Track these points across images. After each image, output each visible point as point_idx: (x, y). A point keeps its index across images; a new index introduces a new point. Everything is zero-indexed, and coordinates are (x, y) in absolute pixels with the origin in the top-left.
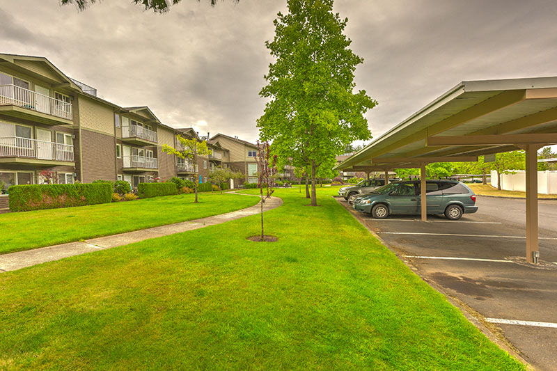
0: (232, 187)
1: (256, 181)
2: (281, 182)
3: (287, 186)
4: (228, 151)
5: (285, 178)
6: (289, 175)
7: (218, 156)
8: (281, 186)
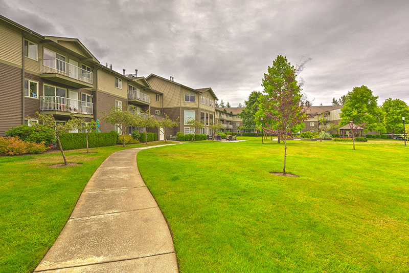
0: (162, 137)
1: (191, 132)
2: (223, 134)
3: (230, 139)
4: (161, 95)
5: (227, 129)
6: (231, 126)
7: (146, 99)
8: (224, 138)
